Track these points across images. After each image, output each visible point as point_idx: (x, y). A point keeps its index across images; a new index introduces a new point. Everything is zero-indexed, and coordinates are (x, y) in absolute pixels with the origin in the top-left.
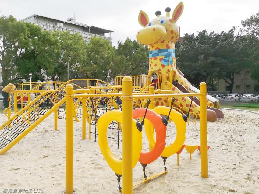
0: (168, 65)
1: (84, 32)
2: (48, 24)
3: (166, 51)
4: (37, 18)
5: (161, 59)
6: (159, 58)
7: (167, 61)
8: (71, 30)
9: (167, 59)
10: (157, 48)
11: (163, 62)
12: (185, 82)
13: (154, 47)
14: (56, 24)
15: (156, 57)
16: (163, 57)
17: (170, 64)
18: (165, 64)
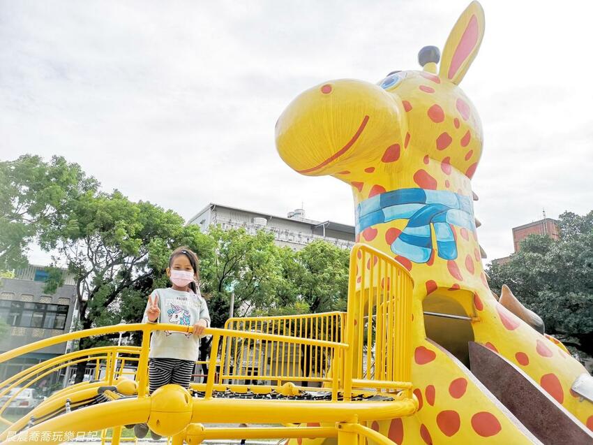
0: (430, 262)
1: (310, 235)
2: (234, 221)
3: (418, 197)
4: (215, 210)
5: (393, 235)
6: (382, 229)
7: (425, 242)
8: (282, 232)
9: (421, 231)
11: (401, 248)
12: (542, 351)
13: (365, 187)
14: (252, 221)
16: (402, 225)
17: (436, 257)
18: (416, 254)
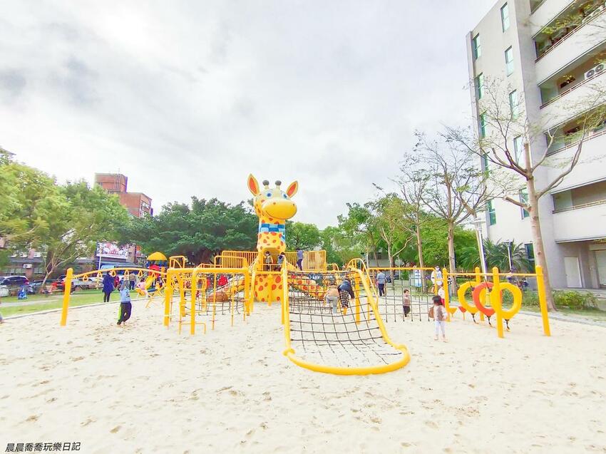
10: (277, 223)
15: (275, 232)
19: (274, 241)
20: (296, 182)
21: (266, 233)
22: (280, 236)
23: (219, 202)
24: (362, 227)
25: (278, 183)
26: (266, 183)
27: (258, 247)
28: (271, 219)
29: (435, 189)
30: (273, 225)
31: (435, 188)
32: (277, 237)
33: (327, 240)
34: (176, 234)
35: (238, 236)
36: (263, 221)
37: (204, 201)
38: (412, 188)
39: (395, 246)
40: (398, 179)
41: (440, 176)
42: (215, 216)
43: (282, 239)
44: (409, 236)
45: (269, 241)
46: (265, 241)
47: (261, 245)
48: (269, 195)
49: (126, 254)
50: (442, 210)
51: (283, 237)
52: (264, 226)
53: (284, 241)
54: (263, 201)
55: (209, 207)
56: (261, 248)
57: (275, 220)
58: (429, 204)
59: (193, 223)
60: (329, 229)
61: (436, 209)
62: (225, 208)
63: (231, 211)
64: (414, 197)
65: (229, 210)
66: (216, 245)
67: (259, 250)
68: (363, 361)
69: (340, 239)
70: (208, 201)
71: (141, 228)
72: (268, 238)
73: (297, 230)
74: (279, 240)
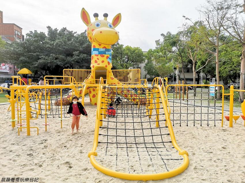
10: (104, 47)
15: (103, 55)
16: (109, 56)
19: (103, 62)
20: (120, 14)
21: (96, 55)
22: (107, 57)
23: (68, 31)
24: (174, 49)
25: (106, 15)
26: (96, 15)
27: (91, 66)
28: (100, 45)
29: (235, 18)
30: (102, 50)
31: (234, 16)
32: (104, 59)
33: (149, 59)
34: (37, 55)
35: (82, 56)
36: (94, 46)
37: (56, 30)
38: (215, 16)
39: (199, 63)
40: (203, 10)
41: (240, 7)
42: (65, 42)
43: (109, 60)
44: (210, 55)
45: (99, 62)
46: (96, 62)
47: (94, 65)
48: (98, 25)
49: (8, 68)
50: (239, 35)
51: (110, 59)
52: (95, 49)
53: (110, 61)
54: (93, 30)
55: (60, 34)
56: (93, 67)
57: (103, 46)
58: (228, 30)
59: (48, 47)
60: (150, 51)
61: (233, 34)
62: (73, 36)
63: (77, 38)
64: (216, 24)
65: (76, 37)
66: (66, 63)
67: (92, 68)
68: (149, 166)
69: (158, 58)
70: (59, 30)
71: (12, 51)
72: (98, 59)
73: (127, 51)
74: (106, 61)
